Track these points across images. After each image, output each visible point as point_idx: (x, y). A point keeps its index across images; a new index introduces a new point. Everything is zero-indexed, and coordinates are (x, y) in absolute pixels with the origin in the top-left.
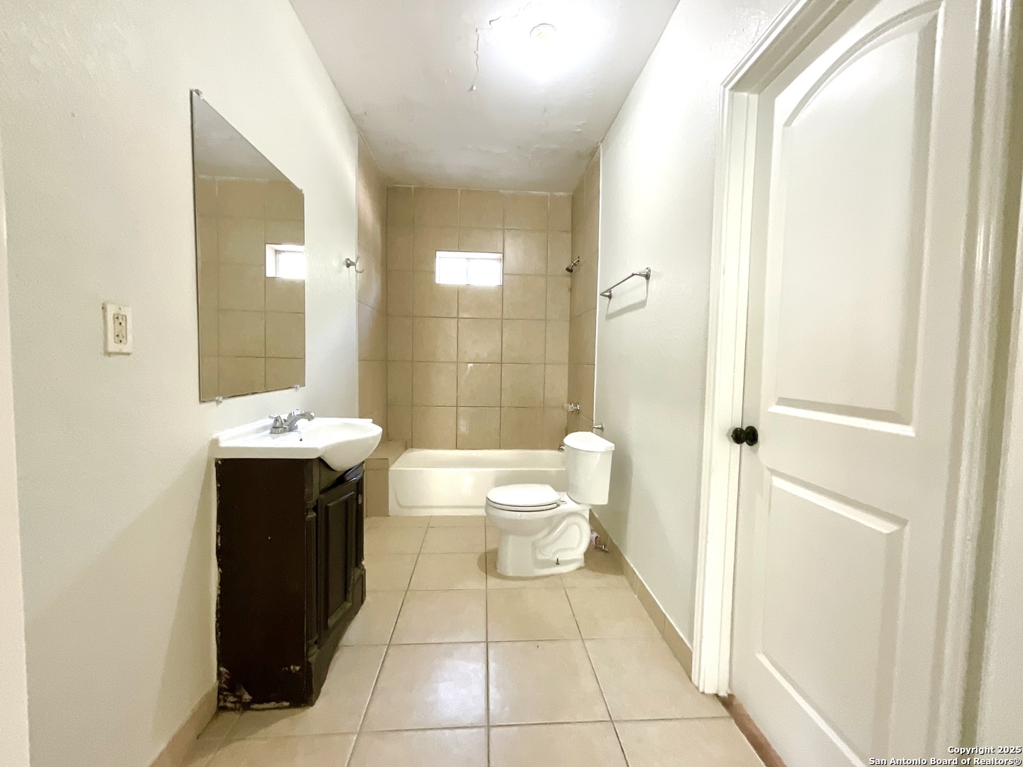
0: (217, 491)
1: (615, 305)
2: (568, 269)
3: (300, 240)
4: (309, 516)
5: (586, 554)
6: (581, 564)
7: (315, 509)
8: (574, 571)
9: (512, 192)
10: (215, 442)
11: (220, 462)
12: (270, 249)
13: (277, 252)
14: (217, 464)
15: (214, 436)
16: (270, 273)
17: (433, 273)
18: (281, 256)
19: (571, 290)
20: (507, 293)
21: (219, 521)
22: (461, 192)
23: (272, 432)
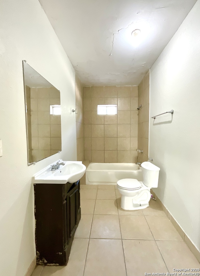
0: (34, 194)
1: (157, 121)
2: (138, 109)
3: (59, 103)
4: (64, 203)
5: (149, 202)
7: (66, 199)
8: (146, 208)
9: (120, 86)
10: (33, 178)
11: (35, 184)
12: (51, 106)
13: (53, 107)
14: (34, 185)
15: (33, 176)
16: (51, 113)
17: (96, 111)
18: (54, 108)
19: (138, 115)
20: (119, 116)
21: (35, 204)
22: (105, 87)
23: (51, 170)
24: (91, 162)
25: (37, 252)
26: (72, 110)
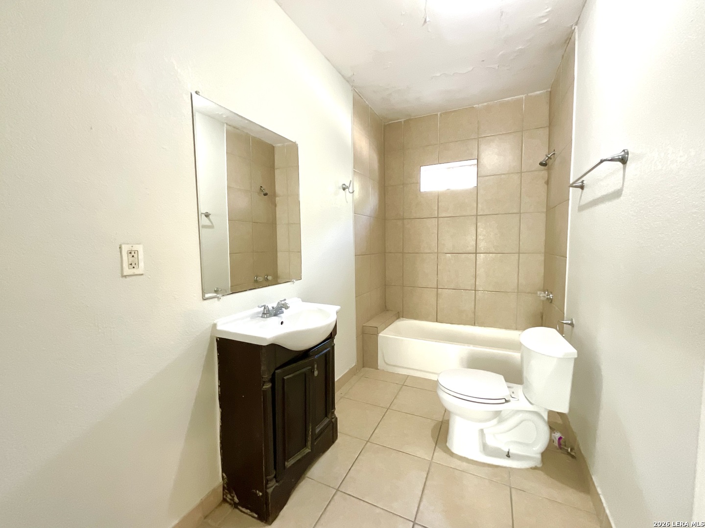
0: (218, 358)
1: (588, 195)
2: (541, 164)
4: (264, 387)
5: (543, 454)
6: (537, 463)
7: (272, 381)
8: (527, 469)
9: (485, 104)
10: (215, 325)
14: (217, 340)
15: (215, 322)
17: (417, 184)
19: (547, 183)
20: (481, 192)
21: (220, 378)
22: (441, 115)
23: (262, 317)
24: (399, 315)
25: (225, 475)
26: (340, 185)
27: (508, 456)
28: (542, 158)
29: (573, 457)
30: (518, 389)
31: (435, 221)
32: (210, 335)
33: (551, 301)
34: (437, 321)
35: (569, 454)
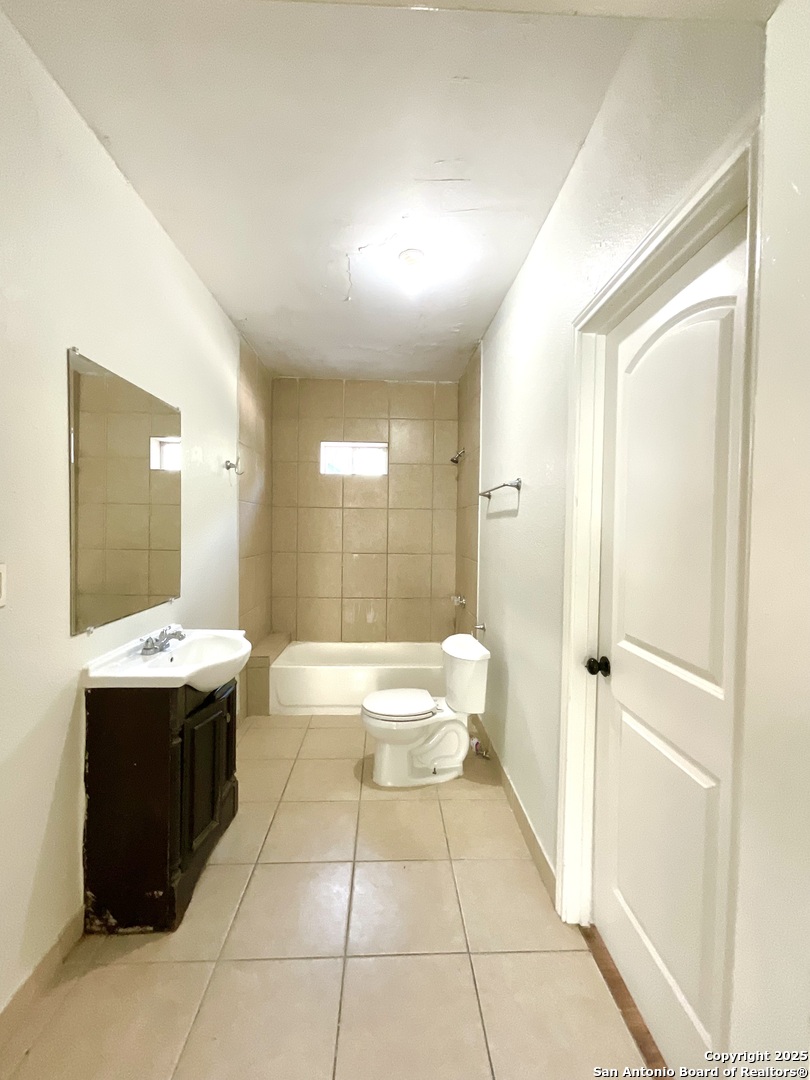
2: (452, 460)
5: (464, 762)
6: (460, 772)
7: (181, 735)
8: (451, 781)
9: (397, 381)
10: (85, 672)
11: (89, 691)
14: (86, 693)
15: (84, 667)
17: (317, 463)
19: (458, 479)
20: (393, 482)
21: (88, 747)
22: (346, 382)
23: (142, 654)
24: (293, 637)
25: (89, 893)
26: (224, 462)
27: (435, 773)
28: (454, 455)
29: (488, 759)
30: (442, 703)
31: (339, 512)
32: (76, 686)
33: (463, 606)
34: (342, 641)
35: (484, 757)
